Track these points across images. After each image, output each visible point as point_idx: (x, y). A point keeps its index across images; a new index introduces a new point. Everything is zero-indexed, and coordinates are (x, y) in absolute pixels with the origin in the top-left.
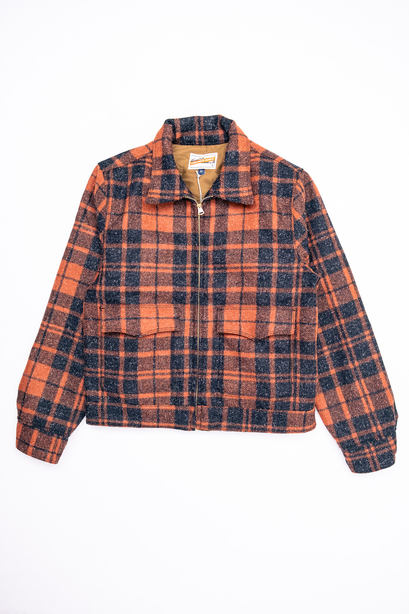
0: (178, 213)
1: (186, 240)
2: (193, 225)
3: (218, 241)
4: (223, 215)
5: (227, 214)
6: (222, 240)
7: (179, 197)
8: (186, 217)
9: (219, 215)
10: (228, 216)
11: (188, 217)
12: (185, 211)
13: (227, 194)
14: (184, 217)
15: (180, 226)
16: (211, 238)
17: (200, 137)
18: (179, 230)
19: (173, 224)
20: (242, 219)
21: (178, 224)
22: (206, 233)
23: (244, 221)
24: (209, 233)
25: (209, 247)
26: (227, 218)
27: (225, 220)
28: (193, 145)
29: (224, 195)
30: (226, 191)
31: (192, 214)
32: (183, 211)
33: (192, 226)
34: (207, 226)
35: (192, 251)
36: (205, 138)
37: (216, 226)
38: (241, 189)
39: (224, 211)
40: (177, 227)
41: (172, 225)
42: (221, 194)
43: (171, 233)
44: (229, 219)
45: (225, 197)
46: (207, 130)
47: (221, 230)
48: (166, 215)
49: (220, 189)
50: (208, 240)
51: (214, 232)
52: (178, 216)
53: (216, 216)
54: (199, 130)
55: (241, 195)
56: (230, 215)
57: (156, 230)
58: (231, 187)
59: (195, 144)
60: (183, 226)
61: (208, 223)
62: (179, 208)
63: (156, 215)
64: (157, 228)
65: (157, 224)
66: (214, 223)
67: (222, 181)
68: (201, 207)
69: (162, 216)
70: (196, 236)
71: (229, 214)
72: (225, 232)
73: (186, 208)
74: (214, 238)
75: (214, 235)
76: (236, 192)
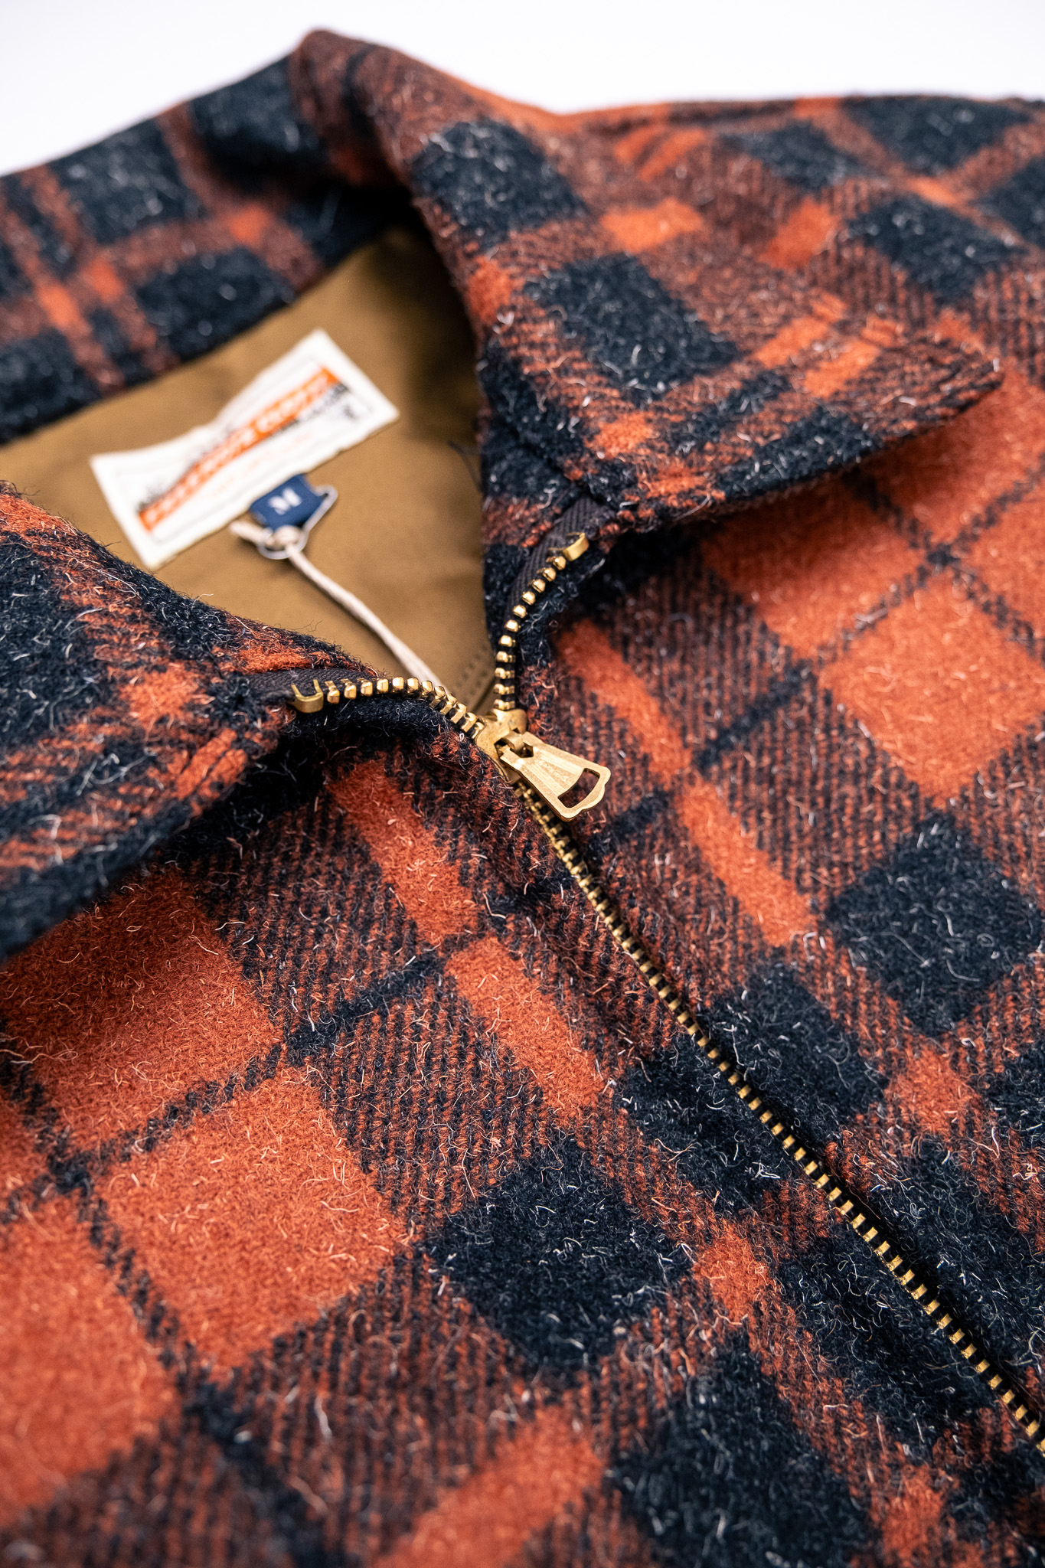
0: (326, 977)
1: (619, 1215)
2: (568, 997)
3: (937, 967)
4: (760, 711)
5: (794, 668)
6: (977, 923)
7: (227, 736)
8: (428, 966)
9: (723, 732)
10: (813, 679)
11: (454, 944)
12: (379, 904)
13: (700, 448)
14: (412, 976)
15: (441, 1098)
16: (841, 989)
17: (100, 318)
18: (453, 1156)
19: (350, 1141)
20: (966, 611)
21: (406, 1103)
22: (755, 984)
23: (998, 612)
24: (780, 952)
25: (900, 1089)
26: (828, 701)
27: (827, 730)
28: (73, 408)
29: (679, 464)
30: (674, 425)
31: (480, 876)
32: (368, 923)
33: (574, 1011)
34: (700, 905)
35: (786, 1298)
36: (147, 297)
37: (779, 846)
38: (770, 355)
39: (744, 671)
40: (419, 1141)
41: (343, 1168)
42: (654, 474)
43: (398, 1262)
44: (852, 698)
45: (698, 481)
46: (126, 233)
47: (868, 847)
48: (190, 1100)
49: (601, 439)
50: (827, 1029)
51: (815, 909)
52: (349, 1014)
53: (703, 761)
54: (65, 272)
55: (818, 386)
56: (825, 655)
57: (181, 1385)
58: (684, 376)
59: (97, 395)
60: (477, 1074)
61: (695, 866)
62: (292, 918)
63: (64, 1188)
64: (167, 1360)
65: (141, 1297)
66: (744, 837)
67: (563, 371)
68: (529, 739)
69: (149, 1146)
70: (690, 1077)
71: (813, 652)
72: (918, 828)
73: (376, 871)
74: (871, 966)
75: (844, 940)
76: (751, 387)
